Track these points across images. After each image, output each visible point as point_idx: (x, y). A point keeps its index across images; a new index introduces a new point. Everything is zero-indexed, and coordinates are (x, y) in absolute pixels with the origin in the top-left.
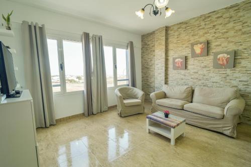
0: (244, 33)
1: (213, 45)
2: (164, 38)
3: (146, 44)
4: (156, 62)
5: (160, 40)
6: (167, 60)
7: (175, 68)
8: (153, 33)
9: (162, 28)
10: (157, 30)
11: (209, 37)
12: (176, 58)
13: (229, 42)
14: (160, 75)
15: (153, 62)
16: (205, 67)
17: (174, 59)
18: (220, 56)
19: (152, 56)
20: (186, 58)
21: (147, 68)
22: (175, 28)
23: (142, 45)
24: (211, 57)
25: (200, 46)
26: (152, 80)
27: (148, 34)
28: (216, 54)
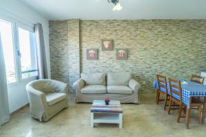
0: (131, 39)
1: (116, 43)
2: (78, 29)
3: (56, 31)
4: (70, 52)
5: (74, 30)
6: (81, 50)
7: (89, 58)
8: (65, 22)
9: (76, 20)
10: (70, 20)
11: (113, 37)
12: (89, 50)
13: (124, 43)
14: (75, 65)
15: (65, 51)
16: (111, 58)
17: (88, 50)
18: (120, 51)
19: (63, 45)
20: (98, 51)
21: (59, 57)
22: (88, 24)
23: (50, 31)
24: (115, 52)
25: (108, 42)
26: (65, 69)
27: (58, 21)
28: (118, 50)
